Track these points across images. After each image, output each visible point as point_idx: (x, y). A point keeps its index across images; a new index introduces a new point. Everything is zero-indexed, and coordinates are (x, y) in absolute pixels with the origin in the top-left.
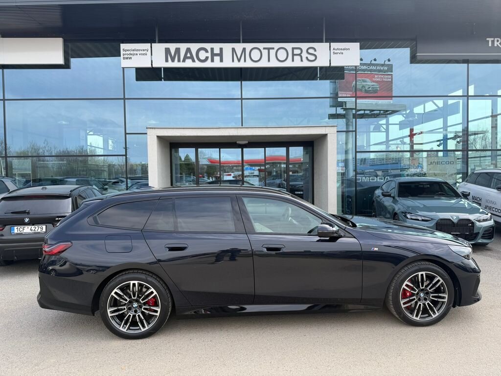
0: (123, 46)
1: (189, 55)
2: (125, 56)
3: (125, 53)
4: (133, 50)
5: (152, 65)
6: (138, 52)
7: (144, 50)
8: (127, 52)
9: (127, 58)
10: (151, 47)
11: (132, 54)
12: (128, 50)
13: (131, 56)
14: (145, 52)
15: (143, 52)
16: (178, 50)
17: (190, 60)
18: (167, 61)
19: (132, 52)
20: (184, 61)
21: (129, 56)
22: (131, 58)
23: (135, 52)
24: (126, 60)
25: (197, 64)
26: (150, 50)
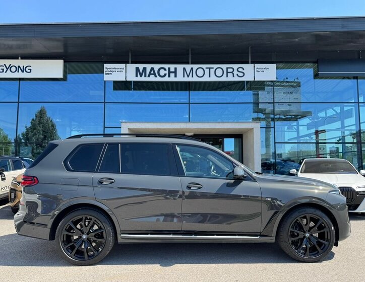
0: (106, 66)
1: (152, 72)
3: (107, 70)
5: (126, 79)
6: (116, 70)
8: (109, 70)
9: (108, 74)
10: (126, 67)
11: (111, 71)
14: (120, 70)
16: (145, 69)
17: (154, 76)
18: (137, 76)
20: (149, 76)
22: (111, 74)
23: (114, 70)
24: (107, 75)
25: (159, 79)
26: (125, 69)
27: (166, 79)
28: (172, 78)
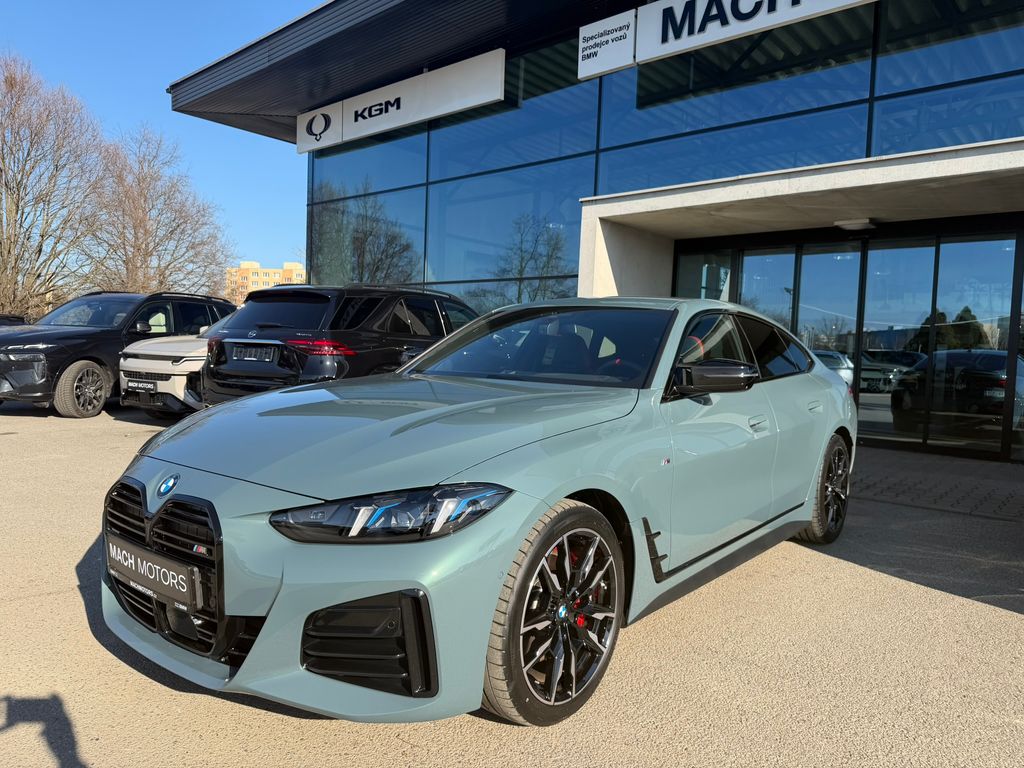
0: (585, 31)
1: (714, 11)
2: (586, 53)
3: (586, 45)
4: (602, 35)
5: (635, 57)
6: (609, 37)
7: (621, 29)
8: (591, 43)
9: (589, 56)
10: (636, 16)
11: (596, 45)
12: (591, 38)
13: (595, 50)
14: (621, 33)
15: (618, 34)
16: (690, 8)
17: (717, 23)
18: (665, 39)
19: (598, 41)
20: (702, 29)
21: (593, 50)
22: (595, 54)
23: (604, 39)
24: (587, 61)
25: (736, 29)
26: (632, 27)
27: (763, 22)
28: (786, 14)
